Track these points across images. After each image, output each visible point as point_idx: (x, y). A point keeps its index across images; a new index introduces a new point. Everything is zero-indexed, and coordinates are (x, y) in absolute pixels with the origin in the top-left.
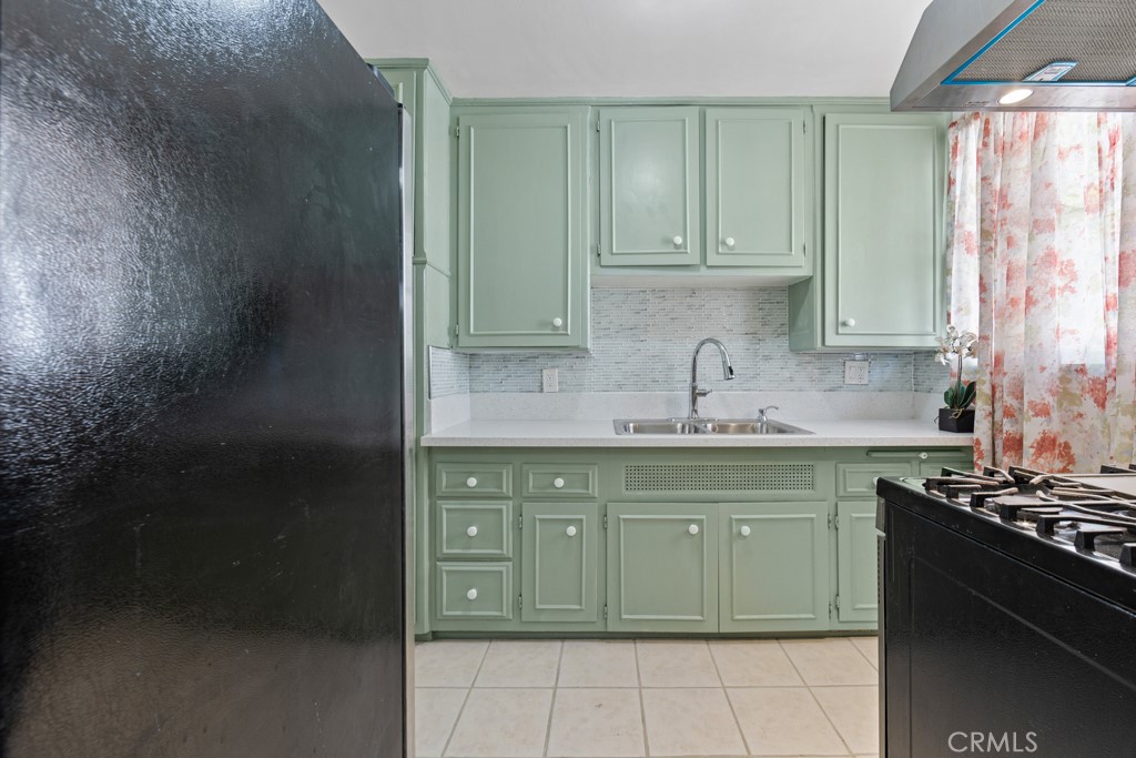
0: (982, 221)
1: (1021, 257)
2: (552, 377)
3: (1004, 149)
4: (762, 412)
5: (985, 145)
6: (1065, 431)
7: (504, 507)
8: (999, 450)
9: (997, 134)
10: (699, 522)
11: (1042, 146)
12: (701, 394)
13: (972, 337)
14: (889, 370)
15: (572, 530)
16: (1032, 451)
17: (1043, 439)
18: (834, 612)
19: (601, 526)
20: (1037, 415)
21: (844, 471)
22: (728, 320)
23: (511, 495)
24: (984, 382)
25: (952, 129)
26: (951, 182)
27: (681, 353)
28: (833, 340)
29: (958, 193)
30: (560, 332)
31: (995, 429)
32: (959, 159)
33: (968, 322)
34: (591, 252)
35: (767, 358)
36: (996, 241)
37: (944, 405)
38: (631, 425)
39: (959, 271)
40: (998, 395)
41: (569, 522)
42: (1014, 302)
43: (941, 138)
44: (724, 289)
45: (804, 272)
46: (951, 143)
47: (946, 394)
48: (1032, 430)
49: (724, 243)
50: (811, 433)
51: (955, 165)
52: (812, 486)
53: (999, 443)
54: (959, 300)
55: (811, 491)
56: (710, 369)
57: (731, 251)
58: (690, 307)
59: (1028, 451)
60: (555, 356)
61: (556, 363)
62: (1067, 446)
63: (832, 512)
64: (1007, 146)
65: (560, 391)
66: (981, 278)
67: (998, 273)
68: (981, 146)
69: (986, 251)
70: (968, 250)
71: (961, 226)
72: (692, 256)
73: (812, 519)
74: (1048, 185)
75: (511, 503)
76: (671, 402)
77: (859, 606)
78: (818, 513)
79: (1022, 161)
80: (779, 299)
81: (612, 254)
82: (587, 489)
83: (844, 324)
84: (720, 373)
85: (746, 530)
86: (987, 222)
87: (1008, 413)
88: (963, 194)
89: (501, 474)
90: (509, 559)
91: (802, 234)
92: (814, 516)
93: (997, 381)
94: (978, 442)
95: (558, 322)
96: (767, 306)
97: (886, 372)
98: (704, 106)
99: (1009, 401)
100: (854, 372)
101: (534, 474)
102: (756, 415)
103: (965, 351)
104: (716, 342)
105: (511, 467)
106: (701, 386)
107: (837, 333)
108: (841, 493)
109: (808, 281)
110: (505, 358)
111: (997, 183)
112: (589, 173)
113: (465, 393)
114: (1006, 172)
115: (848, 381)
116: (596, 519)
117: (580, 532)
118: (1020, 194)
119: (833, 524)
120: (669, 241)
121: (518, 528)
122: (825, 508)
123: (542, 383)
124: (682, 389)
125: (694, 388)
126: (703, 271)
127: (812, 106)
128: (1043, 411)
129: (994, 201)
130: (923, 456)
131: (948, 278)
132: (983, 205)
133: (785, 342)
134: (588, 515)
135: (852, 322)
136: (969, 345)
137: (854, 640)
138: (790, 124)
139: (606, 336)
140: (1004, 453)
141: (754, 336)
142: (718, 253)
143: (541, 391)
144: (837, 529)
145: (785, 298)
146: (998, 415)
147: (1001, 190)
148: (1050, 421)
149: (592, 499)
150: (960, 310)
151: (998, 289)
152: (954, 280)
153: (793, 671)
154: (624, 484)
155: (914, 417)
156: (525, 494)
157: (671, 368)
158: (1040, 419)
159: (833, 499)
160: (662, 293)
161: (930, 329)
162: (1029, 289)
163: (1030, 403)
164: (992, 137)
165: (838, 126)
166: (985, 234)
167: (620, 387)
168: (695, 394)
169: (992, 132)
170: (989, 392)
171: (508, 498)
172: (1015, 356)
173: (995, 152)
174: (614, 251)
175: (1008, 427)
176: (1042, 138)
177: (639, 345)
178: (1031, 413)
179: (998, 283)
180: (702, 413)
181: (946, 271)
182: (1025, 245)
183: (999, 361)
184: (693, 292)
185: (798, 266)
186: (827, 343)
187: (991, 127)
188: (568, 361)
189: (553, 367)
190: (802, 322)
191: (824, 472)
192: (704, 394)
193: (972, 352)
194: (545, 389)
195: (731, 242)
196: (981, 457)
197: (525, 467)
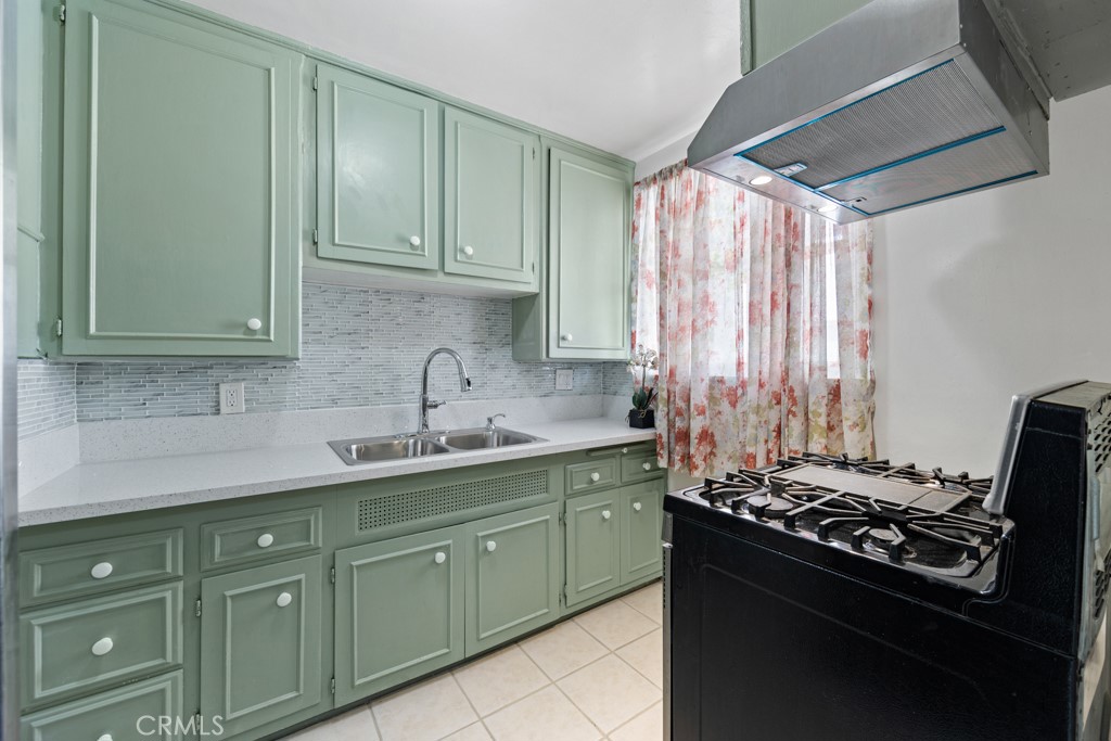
0: (661, 264)
1: (687, 295)
2: (233, 393)
3: (675, 212)
4: (490, 420)
5: (662, 205)
6: (711, 424)
7: (168, 595)
8: (672, 441)
9: (669, 199)
10: (445, 549)
11: (701, 216)
12: (431, 407)
13: (654, 354)
14: (587, 376)
15: (285, 598)
16: (696, 441)
17: (702, 432)
18: (563, 600)
19: (326, 580)
20: (699, 414)
21: (571, 472)
22: (458, 328)
23: (181, 573)
24: (663, 389)
25: (636, 187)
26: (635, 229)
27: (409, 361)
28: (555, 353)
29: (641, 239)
30: (257, 337)
31: (671, 425)
32: (642, 212)
33: (649, 341)
34: (304, 238)
35: (493, 367)
36: (670, 281)
37: (633, 407)
38: (354, 447)
39: (642, 300)
40: (672, 399)
41: (280, 588)
42: (683, 329)
43: (628, 192)
44: (454, 297)
45: (533, 288)
46: (636, 198)
47: (634, 398)
48: (697, 425)
49: (462, 251)
50: (547, 440)
51: (639, 217)
52: (547, 490)
53: (672, 435)
54: (641, 324)
55: (544, 495)
56: (443, 379)
57: (469, 261)
58: (419, 312)
59: (694, 441)
60: (241, 366)
61: (239, 375)
62: (712, 435)
63: (562, 511)
64: (678, 211)
65: (248, 410)
66: (661, 309)
67: (671, 306)
68: (659, 206)
69: (663, 289)
70: (649, 286)
71: (643, 265)
72: (430, 259)
73: (547, 521)
74: (705, 246)
75: (180, 585)
76: (398, 416)
77: (582, 588)
78: (549, 514)
79: (687, 224)
80: (503, 311)
81: (334, 244)
82: (308, 539)
83: (564, 338)
84: (454, 383)
85: (491, 545)
86: (664, 265)
87: (679, 413)
88: (645, 240)
89: (162, 547)
90: (176, 667)
91: (532, 254)
92: (548, 517)
93: (671, 389)
94: (660, 436)
95: (256, 323)
96: (493, 317)
97: (584, 378)
98: (445, 104)
99: (681, 404)
100: (564, 380)
101: (220, 535)
102: (484, 424)
103: (650, 365)
104: (450, 352)
105: (181, 532)
106: (432, 397)
107: (559, 347)
108: (569, 492)
109: (534, 297)
110: (149, 370)
111: (670, 236)
112: (301, 139)
113: (72, 423)
114: (677, 230)
115: (558, 387)
116: (320, 576)
117: (297, 600)
118: (687, 249)
119: (563, 522)
120: (404, 240)
121: (194, 618)
122: (557, 507)
123: (218, 403)
124: (409, 401)
125: (425, 401)
126: (440, 277)
127: (539, 136)
128: (702, 412)
129: (667, 250)
130: (625, 450)
131: (633, 305)
132: (662, 253)
133: (508, 351)
134: (308, 574)
135: (570, 337)
136: (652, 359)
137: (577, 619)
138: (523, 147)
139: (318, 342)
140: (676, 443)
141: (482, 345)
142: (456, 260)
143: (218, 412)
144: (565, 525)
145: (508, 309)
146: (672, 414)
147: (674, 242)
148: (705, 418)
149: (315, 550)
150: (642, 331)
151: (672, 318)
152: (638, 306)
153: (539, 672)
154: (357, 523)
155: (602, 415)
156: (206, 566)
157: (397, 378)
158: (701, 417)
159: (561, 498)
160: (386, 294)
161: (620, 344)
162: (694, 321)
163: (696, 405)
164: (666, 201)
165: (560, 161)
166: (663, 275)
167: (334, 402)
168: (425, 406)
169: (666, 197)
170: (666, 397)
171: (177, 578)
172: (685, 371)
173: (669, 212)
174: (337, 241)
175: (679, 424)
176: (701, 211)
177: (359, 353)
178: (696, 413)
179: (672, 313)
180: (432, 427)
181: (631, 300)
182: (690, 287)
183: (672, 373)
184: (422, 297)
185: (528, 283)
186: (551, 356)
187: (666, 193)
188: (261, 373)
189: (237, 380)
190: (526, 334)
191: (556, 475)
192: (436, 406)
193: (654, 367)
194: (224, 408)
195: (469, 250)
196: (662, 448)
197: (207, 529)
